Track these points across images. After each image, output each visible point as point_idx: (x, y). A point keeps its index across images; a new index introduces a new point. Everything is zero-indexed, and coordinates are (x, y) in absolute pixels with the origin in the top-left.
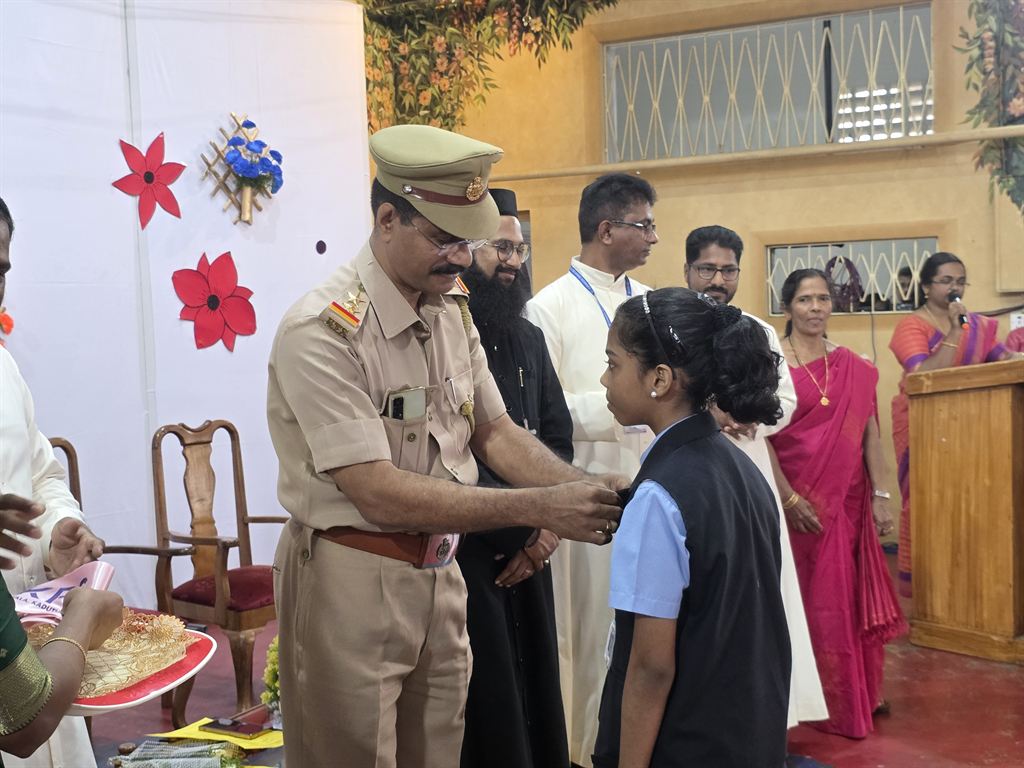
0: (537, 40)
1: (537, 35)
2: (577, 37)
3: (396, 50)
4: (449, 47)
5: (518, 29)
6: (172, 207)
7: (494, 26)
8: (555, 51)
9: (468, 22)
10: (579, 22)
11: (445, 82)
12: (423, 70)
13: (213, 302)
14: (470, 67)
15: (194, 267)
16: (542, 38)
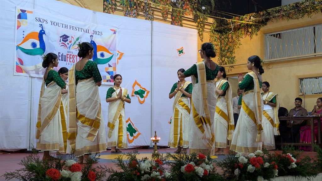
0: (250, 34)
1: (250, 33)
2: (259, 33)
3: (221, 38)
4: (232, 37)
5: (247, 32)
7: (241, 31)
8: (254, 36)
9: (236, 31)
10: (259, 29)
11: (231, 44)
12: (226, 42)
14: (236, 41)
16: (251, 33)
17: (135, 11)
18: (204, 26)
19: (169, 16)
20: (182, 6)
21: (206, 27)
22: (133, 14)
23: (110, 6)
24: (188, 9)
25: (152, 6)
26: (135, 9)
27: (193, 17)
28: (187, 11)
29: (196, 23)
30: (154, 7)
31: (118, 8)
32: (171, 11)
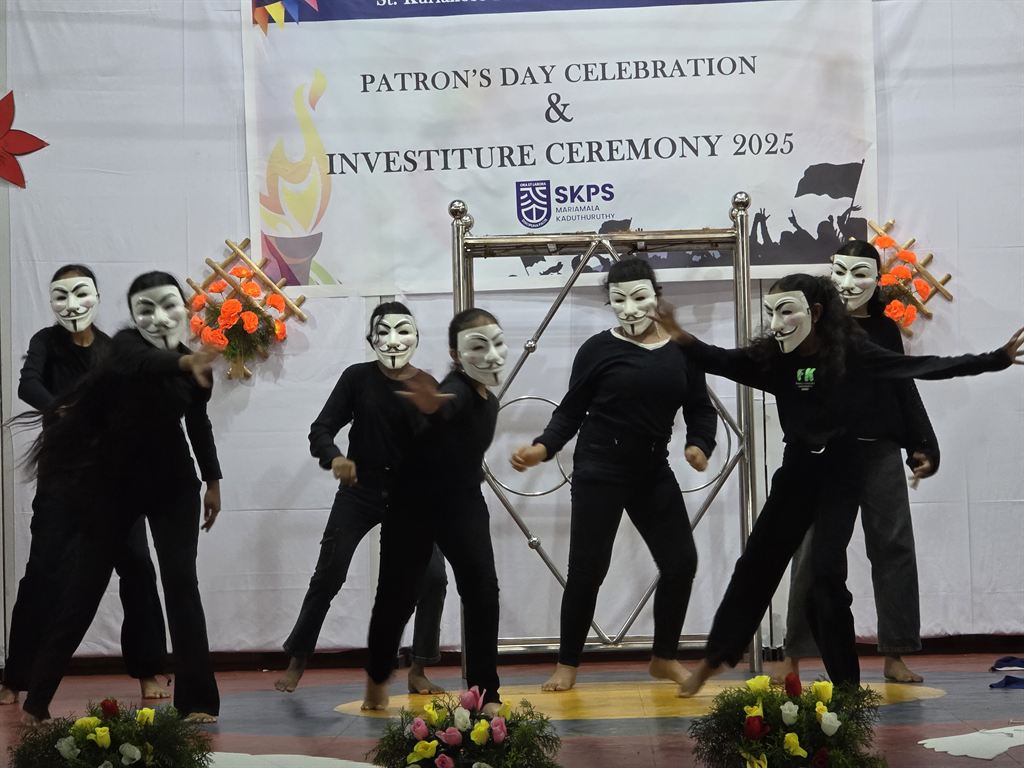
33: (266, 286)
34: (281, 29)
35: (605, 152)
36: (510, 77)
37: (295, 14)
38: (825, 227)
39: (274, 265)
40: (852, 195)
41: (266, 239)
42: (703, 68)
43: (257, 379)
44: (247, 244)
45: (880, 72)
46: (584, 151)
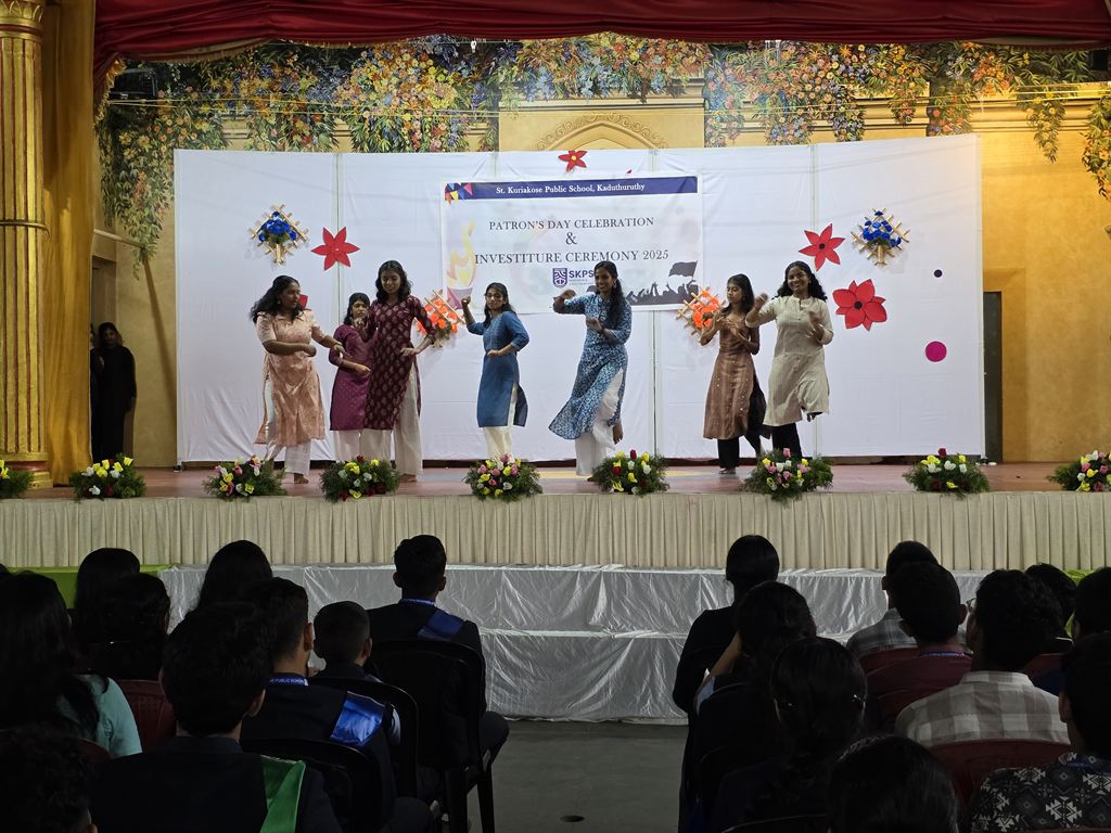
6: (835, 259)
13: (858, 305)
15: (847, 288)
17: (801, 122)
18: (1060, 114)
19: (921, 111)
20: (967, 72)
21: (1068, 113)
22: (796, 131)
23: (724, 126)
24: (995, 77)
25: (857, 96)
26: (802, 115)
27: (1014, 96)
28: (991, 81)
29: (1024, 110)
30: (864, 97)
31: (746, 125)
32: (926, 93)
33: (449, 309)
34: (456, 202)
35: (590, 257)
36: (552, 224)
37: (462, 196)
38: (681, 289)
39: (452, 300)
40: (692, 275)
41: (449, 290)
42: (632, 222)
43: (444, 347)
44: (441, 292)
45: (704, 225)
46: (582, 257)
